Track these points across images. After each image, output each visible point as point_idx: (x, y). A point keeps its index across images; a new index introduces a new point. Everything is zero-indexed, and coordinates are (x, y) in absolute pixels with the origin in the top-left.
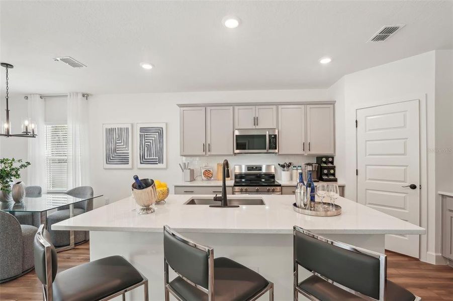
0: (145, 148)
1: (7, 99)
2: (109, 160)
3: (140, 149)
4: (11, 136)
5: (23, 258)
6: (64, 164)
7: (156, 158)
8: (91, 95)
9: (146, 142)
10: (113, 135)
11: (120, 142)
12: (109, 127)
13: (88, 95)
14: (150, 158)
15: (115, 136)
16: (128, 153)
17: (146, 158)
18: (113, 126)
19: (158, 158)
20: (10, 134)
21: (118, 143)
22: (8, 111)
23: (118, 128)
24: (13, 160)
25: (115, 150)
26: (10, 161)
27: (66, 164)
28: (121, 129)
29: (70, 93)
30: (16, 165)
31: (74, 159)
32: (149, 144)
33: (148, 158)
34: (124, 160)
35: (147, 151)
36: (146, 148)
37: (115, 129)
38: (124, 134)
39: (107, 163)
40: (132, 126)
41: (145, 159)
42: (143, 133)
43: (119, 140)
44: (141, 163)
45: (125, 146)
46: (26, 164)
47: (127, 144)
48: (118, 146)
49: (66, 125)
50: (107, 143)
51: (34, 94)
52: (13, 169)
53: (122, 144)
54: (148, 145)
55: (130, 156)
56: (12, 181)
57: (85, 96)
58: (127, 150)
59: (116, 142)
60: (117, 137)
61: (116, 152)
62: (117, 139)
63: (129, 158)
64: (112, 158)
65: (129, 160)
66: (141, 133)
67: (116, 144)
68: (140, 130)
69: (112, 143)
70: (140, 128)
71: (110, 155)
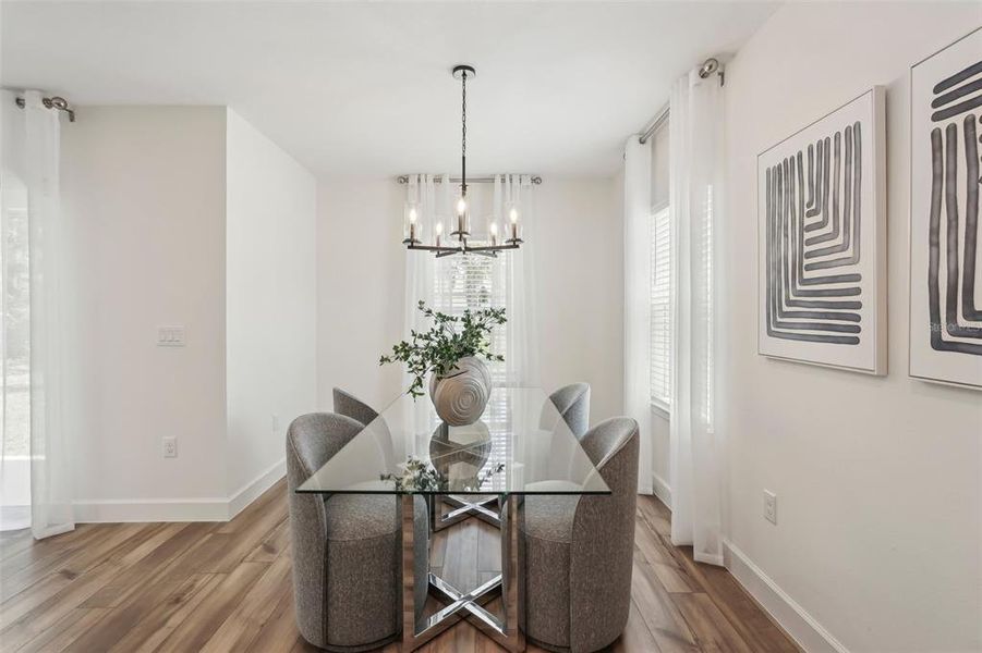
2: (778, 318)
10: (790, 191)
11: (819, 218)
12: (775, 159)
15: (801, 193)
16: (858, 277)
18: (791, 149)
21: (809, 228)
23: (810, 151)
25: (801, 266)
28: (823, 146)
37: (800, 156)
39: (770, 333)
41: (970, 313)
42: (959, 120)
43: (814, 213)
44: (937, 343)
45: (841, 240)
47: (852, 226)
48: (808, 242)
50: (771, 236)
53: (830, 229)
55: (867, 295)
58: (850, 261)
59: (801, 223)
60: (807, 200)
61: (801, 274)
62: (806, 210)
63: (858, 305)
64: (786, 309)
65: (858, 318)
66: (943, 125)
67: (802, 236)
68: (935, 104)
69: (786, 236)
70: (937, 89)
71: (780, 291)
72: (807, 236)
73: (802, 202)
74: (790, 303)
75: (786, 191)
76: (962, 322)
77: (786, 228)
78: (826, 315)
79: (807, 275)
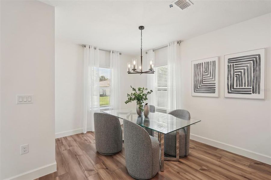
0: (233, 78)
1: (141, 49)
2: (196, 89)
3: (228, 79)
4: (143, 73)
5: (152, 165)
6: (165, 91)
7: (249, 87)
8: (183, 41)
9: (236, 72)
10: (200, 68)
11: (207, 74)
12: (197, 63)
13: (181, 41)
14: (241, 87)
15: (202, 69)
16: (215, 83)
17: (235, 87)
18: (200, 62)
19: (251, 87)
20: (143, 72)
21: (204, 75)
22: (142, 57)
23: (205, 63)
24: (143, 89)
25: (202, 81)
26: (142, 90)
27: (166, 91)
28: (208, 63)
29: (169, 43)
30: (145, 92)
31: (172, 88)
32: (240, 73)
33: (238, 87)
34: (211, 89)
35: (237, 80)
36: (235, 78)
37: (202, 63)
38: (211, 67)
39: (195, 92)
40: (219, 58)
41: (233, 89)
42: (232, 64)
43: (206, 73)
44: (229, 92)
45: (211, 77)
46: (150, 91)
47: (214, 75)
48: (204, 77)
49: (167, 66)
50: (195, 75)
51: (150, 50)
52: (144, 95)
53: (209, 75)
54: (238, 75)
55: (217, 86)
56: (143, 103)
57: (179, 42)
58: (213, 81)
59: (203, 74)
60: (204, 71)
61: (202, 82)
62: (204, 72)
63: (215, 87)
64: (198, 88)
65: (215, 89)
66: (229, 64)
67: (203, 76)
68: (228, 61)
69: (199, 76)
70: (228, 59)
71: (197, 85)
72: (204, 76)
73: (203, 71)
74: (199, 87)
75: (199, 68)
76: (232, 90)
77: (199, 74)
78: (208, 89)
79: (204, 82)
